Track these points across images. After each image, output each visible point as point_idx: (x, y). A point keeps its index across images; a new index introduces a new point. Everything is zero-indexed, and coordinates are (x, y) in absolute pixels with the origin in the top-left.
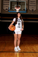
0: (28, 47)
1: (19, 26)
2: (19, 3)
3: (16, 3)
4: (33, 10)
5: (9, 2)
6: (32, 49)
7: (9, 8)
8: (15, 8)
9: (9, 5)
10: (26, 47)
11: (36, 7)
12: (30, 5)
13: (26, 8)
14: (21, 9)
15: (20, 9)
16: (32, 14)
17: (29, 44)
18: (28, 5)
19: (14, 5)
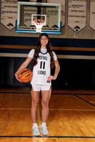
0: (66, 123)
2: (42, 9)
4: (78, 27)
5: (17, 7)
6: (75, 128)
8: (33, 23)
10: (61, 124)
11: (85, 19)
12: (70, 13)
13: (61, 23)
14: (47, 26)
15: (45, 24)
16: (75, 37)
17: (69, 114)
18: (65, 14)
19: (30, 15)
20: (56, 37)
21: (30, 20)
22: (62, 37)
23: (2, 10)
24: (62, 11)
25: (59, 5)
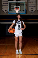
1: (19, 28)
2: (18, 4)
3: (16, 4)
4: (32, 11)
7: (8, 9)
8: (15, 10)
9: (8, 6)
10: (27, 50)
15: (19, 10)
16: (31, 15)
19: (13, 6)
20: (24, 15)
21: (14, 8)
22: (26, 15)
23: (2, 5)
24: (26, 5)
25: (25, 2)
